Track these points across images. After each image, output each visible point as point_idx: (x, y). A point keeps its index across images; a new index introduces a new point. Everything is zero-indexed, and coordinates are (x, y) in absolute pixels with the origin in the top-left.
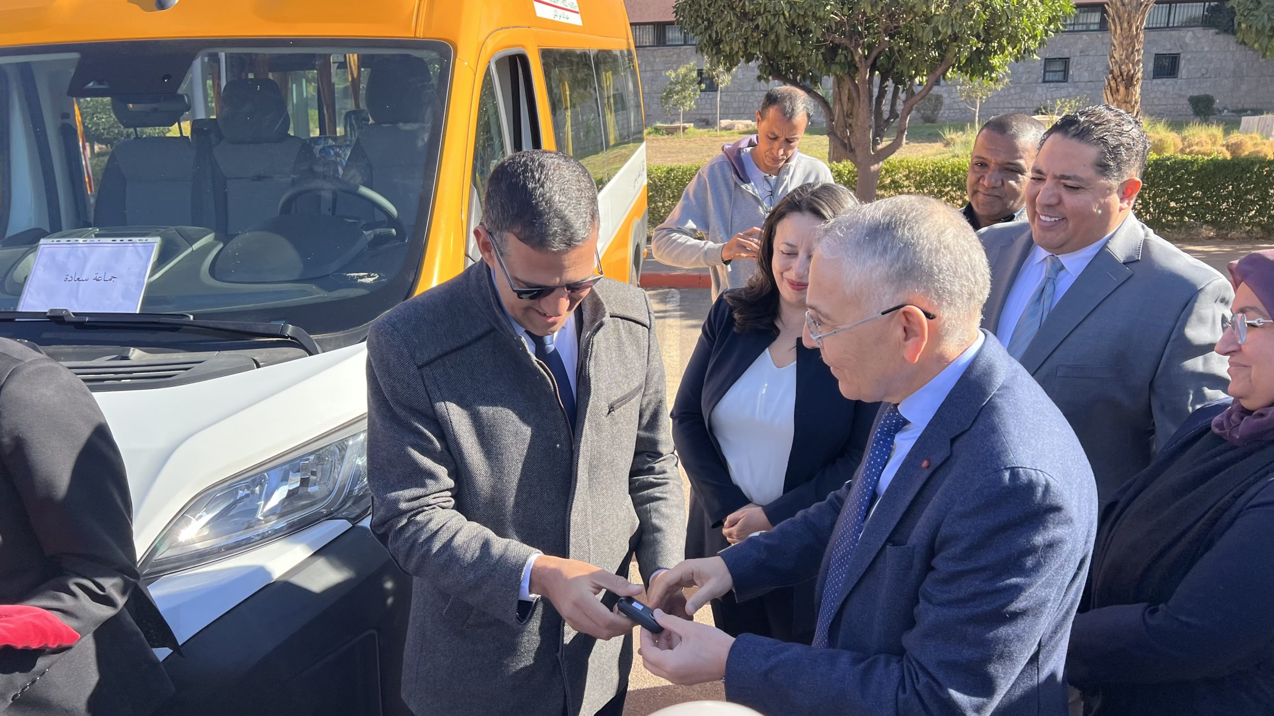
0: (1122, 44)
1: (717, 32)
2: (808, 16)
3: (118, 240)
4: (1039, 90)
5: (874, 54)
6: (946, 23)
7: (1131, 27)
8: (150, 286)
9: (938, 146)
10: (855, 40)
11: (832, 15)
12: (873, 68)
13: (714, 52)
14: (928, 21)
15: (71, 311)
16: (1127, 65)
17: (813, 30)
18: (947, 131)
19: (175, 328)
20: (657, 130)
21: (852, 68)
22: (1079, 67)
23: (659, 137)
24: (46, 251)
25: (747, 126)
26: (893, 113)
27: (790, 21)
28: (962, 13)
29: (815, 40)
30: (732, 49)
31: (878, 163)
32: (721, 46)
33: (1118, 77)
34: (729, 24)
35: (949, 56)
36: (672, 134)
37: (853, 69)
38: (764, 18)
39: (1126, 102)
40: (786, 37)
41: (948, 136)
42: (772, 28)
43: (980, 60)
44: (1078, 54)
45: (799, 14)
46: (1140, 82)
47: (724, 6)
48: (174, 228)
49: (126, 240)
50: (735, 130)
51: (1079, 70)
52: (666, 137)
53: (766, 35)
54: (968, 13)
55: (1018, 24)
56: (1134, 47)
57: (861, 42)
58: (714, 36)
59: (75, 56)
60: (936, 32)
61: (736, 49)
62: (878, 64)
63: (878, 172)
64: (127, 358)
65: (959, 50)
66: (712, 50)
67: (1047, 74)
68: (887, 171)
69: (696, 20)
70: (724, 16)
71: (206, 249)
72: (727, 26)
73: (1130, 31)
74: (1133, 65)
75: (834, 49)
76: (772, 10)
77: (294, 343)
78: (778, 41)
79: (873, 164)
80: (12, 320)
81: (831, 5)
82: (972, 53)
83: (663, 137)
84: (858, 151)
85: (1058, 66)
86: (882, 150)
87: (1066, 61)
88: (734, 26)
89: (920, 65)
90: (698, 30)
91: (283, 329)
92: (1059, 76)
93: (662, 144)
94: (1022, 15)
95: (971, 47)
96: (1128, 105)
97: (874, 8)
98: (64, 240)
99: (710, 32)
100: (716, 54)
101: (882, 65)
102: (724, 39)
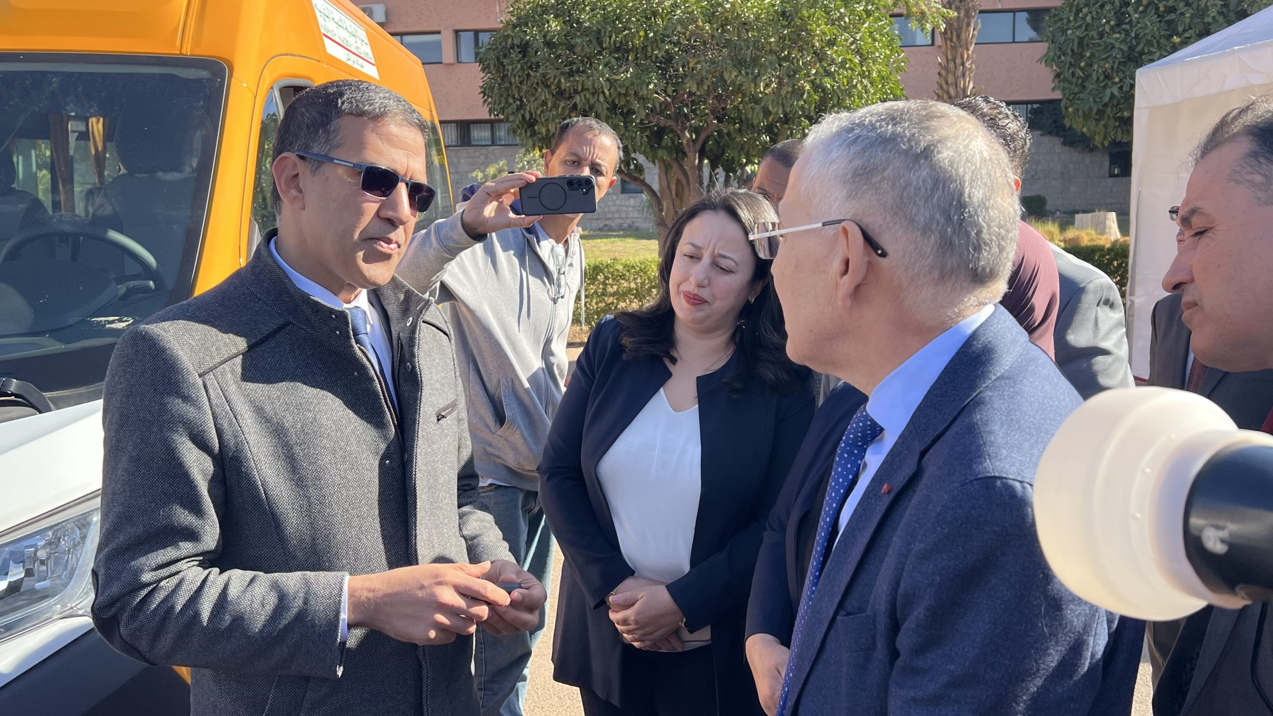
1: (530, 112)
2: (630, 96)
5: (703, 137)
6: (776, 103)
10: (682, 123)
11: (655, 95)
12: (702, 154)
13: (529, 134)
14: (757, 101)
17: (636, 110)
21: (679, 152)
27: (610, 100)
28: (792, 92)
29: (639, 121)
30: (548, 131)
32: (536, 128)
34: (544, 103)
37: (680, 154)
38: (583, 97)
42: (591, 108)
45: (620, 94)
47: (537, 84)
54: (798, 92)
57: (688, 124)
58: (528, 116)
60: (767, 113)
62: (707, 149)
66: (526, 132)
69: (506, 99)
70: (538, 94)
72: (542, 105)
75: (659, 132)
76: (591, 88)
77: (19, 401)
81: (654, 84)
88: (549, 105)
89: (751, 150)
91: (5, 385)
99: (522, 112)
100: (531, 136)
101: (711, 150)
102: (539, 120)
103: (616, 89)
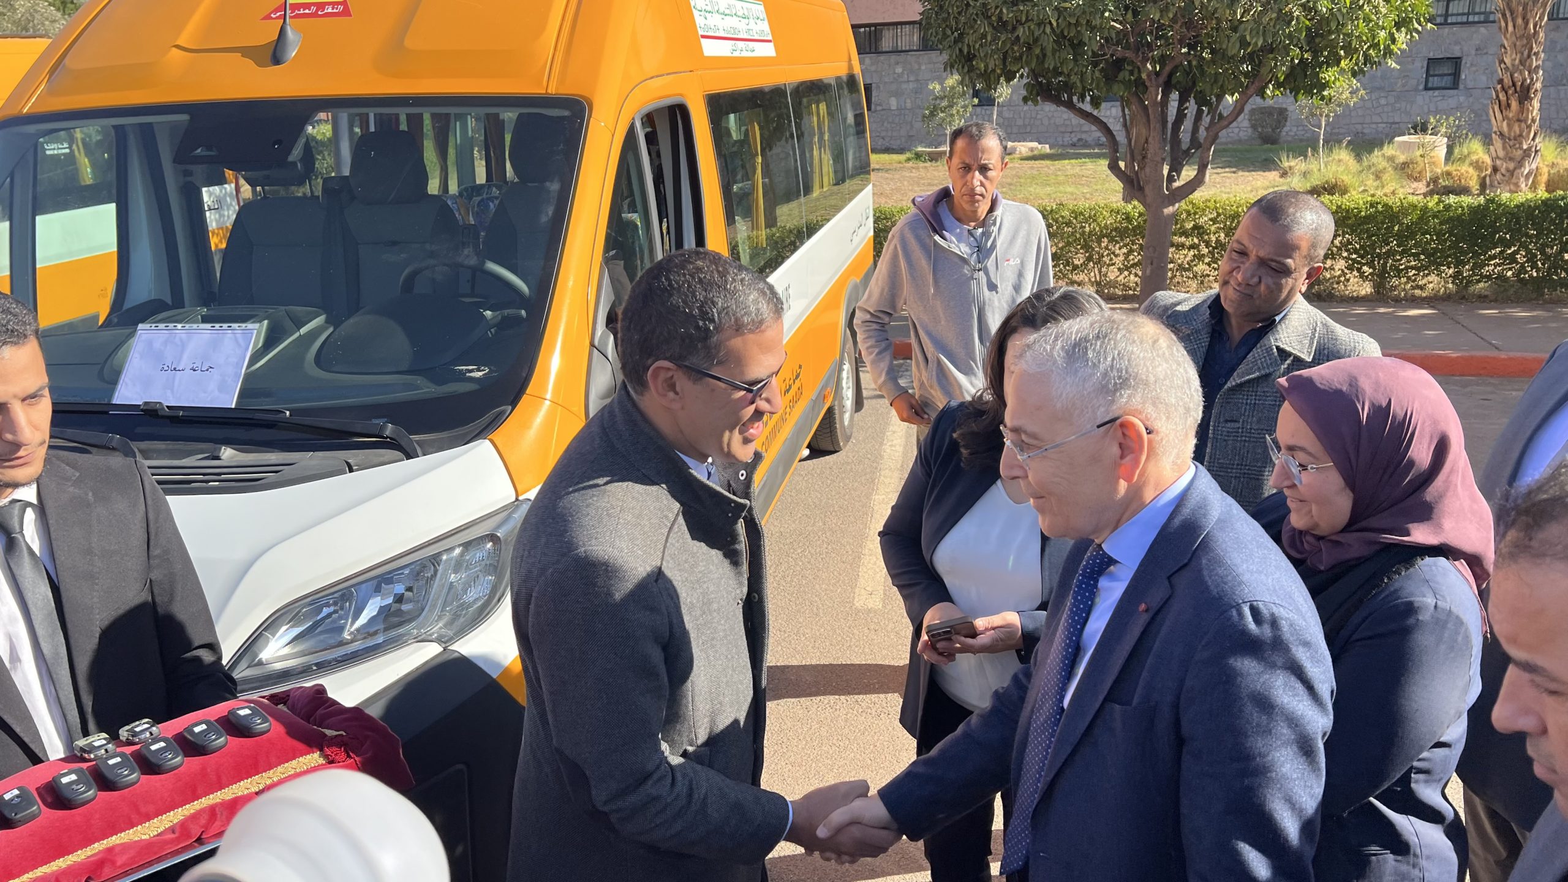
0: (1515, 45)
1: (968, 45)
2: (1082, 25)
3: (217, 326)
4: (1419, 99)
5: (1168, 69)
6: (1255, 32)
7: (1527, 23)
8: (248, 377)
9: (1273, 176)
10: (1143, 53)
11: (1112, 23)
12: (1168, 87)
13: (966, 69)
14: (1235, 29)
15: (166, 404)
16: (1521, 73)
17: (1087, 42)
18: (1284, 158)
19: (271, 425)
20: (918, 156)
21: (1140, 87)
22: (1474, 69)
23: (921, 164)
24: (144, 337)
25: (1032, 149)
26: (1195, 142)
27: (1058, 31)
28: (1278, 18)
29: (1090, 53)
30: (986, 66)
31: (1173, 205)
32: (974, 63)
33: (1509, 87)
34: (984, 36)
35: (1264, 71)
36: (936, 161)
37: (1141, 88)
38: (1026, 29)
39: (1519, 120)
40: (1054, 51)
41: (1286, 164)
42: (1036, 40)
43: (1306, 75)
44: (1473, 52)
45: (1070, 23)
46: (1539, 95)
47: (977, 14)
48: (283, 308)
49: (225, 326)
50: (1017, 156)
51: (1475, 72)
52: (928, 164)
53: (1029, 48)
54: (1288, 19)
55: (1352, 31)
56: (1532, 48)
57: (1150, 55)
58: (965, 51)
59: (185, 117)
60: (1244, 44)
61: (991, 66)
62: (1174, 81)
63: (1175, 216)
64: (218, 458)
65: (1276, 64)
66: (963, 67)
67: (1431, 79)
68: (1189, 213)
69: (944, 29)
70: (976, 26)
71: (313, 335)
72: (981, 39)
73: (1525, 28)
74: (1529, 73)
75: (1118, 64)
76: (1035, 18)
77: (392, 444)
78: (1044, 55)
79: (1166, 207)
80: (106, 413)
81: (1110, 11)
82: (1293, 67)
83: (926, 164)
84: (1148, 190)
85: (1447, 69)
86: (1179, 188)
87: (1456, 62)
88: (989, 38)
89: (1227, 82)
90: (946, 43)
91: (383, 428)
92: (1447, 81)
93: (922, 172)
94: (1357, 19)
95: (1292, 59)
96: (1523, 125)
97: (1164, 13)
98: (162, 326)
99: (960, 45)
100: (968, 71)
101: (1178, 82)
102: (977, 54)
103: (1065, 18)
